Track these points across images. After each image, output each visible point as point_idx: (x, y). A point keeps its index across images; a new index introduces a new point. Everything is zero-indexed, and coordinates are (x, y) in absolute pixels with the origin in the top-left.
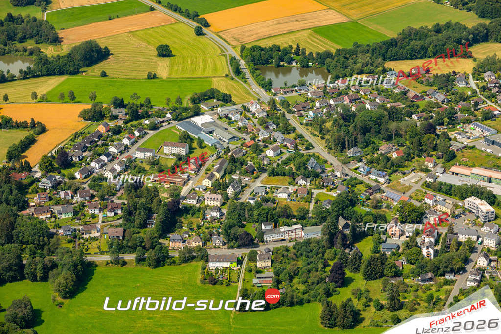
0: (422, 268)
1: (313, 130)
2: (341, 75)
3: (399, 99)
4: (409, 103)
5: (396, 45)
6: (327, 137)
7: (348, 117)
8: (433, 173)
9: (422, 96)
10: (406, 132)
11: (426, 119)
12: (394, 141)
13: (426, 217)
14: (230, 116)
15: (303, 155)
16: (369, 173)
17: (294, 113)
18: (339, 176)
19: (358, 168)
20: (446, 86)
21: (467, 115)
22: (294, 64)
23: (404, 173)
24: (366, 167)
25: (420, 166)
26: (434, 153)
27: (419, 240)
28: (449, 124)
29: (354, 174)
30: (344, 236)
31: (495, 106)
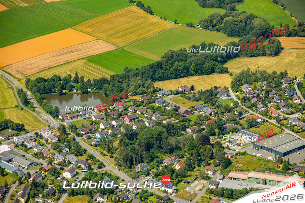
1: (102, 150)
2: (118, 98)
3: (172, 115)
4: (182, 118)
5: (161, 67)
6: (115, 155)
7: (131, 136)
9: (192, 111)
10: (184, 145)
11: (199, 132)
12: (175, 154)
14: (26, 143)
15: (97, 174)
17: (82, 135)
18: (131, 190)
20: (211, 100)
21: (234, 124)
22: (75, 91)
23: (188, 182)
24: (154, 180)
25: (201, 174)
26: (212, 161)
28: (219, 134)
31: (257, 114)
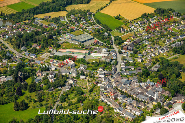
0: (50, 86)
1: (8, 42)
2: (18, 22)
3: (39, 28)
4: (43, 29)
5: (38, 9)
6: (13, 44)
7: (20, 36)
8: (52, 52)
9: (48, 26)
10: (42, 39)
11: (49, 34)
12: (38, 43)
13: (50, 68)
15: (4, 51)
16: (29, 55)
17: (1, 37)
18: (18, 57)
19: (25, 54)
20: (57, 21)
21: (64, 31)
23: (42, 54)
24: (28, 53)
25: (47, 51)
26: (53, 45)
27: (48, 77)
28: (58, 35)
29: (23, 56)
30: (21, 78)
31: (75, 27)
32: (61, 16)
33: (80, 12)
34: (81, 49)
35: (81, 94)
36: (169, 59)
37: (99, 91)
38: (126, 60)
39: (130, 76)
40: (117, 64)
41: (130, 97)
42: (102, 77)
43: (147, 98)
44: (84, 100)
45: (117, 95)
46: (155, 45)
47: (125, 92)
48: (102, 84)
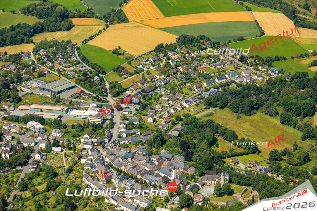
0: (2, 165)
8: (8, 111)
9: (2, 68)
11: (4, 81)
13: (4, 136)
20: (17, 61)
21: (28, 76)
26: (8, 99)
28: (17, 82)
32: (23, 51)
33: (56, 44)
34: (55, 104)
35: (52, 176)
36: (198, 116)
37: (82, 170)
38: (127, 119)
39: (134, 145)
40: (112, 127)
41: (132, 178)
42: (88, 149)
43: (160, 180)
44: (58, 186)
45: (111, 176)
46: (177, 94)
47: (124, 171)
48: (88, 160)
